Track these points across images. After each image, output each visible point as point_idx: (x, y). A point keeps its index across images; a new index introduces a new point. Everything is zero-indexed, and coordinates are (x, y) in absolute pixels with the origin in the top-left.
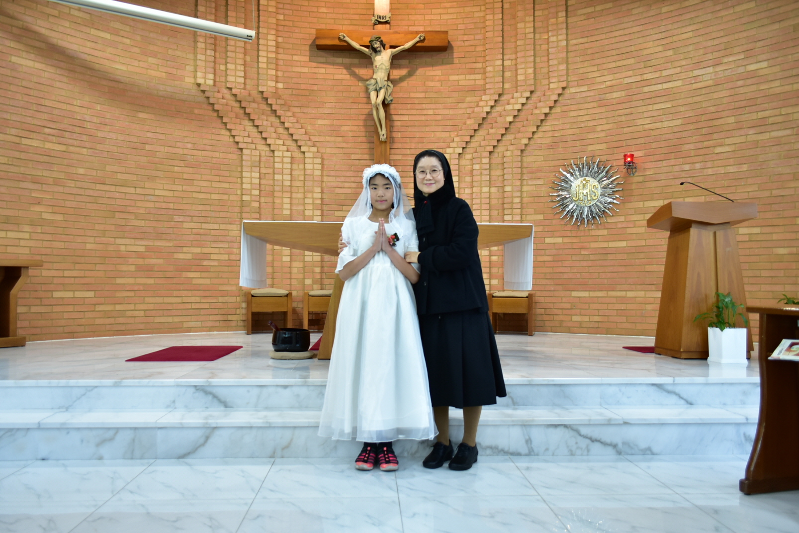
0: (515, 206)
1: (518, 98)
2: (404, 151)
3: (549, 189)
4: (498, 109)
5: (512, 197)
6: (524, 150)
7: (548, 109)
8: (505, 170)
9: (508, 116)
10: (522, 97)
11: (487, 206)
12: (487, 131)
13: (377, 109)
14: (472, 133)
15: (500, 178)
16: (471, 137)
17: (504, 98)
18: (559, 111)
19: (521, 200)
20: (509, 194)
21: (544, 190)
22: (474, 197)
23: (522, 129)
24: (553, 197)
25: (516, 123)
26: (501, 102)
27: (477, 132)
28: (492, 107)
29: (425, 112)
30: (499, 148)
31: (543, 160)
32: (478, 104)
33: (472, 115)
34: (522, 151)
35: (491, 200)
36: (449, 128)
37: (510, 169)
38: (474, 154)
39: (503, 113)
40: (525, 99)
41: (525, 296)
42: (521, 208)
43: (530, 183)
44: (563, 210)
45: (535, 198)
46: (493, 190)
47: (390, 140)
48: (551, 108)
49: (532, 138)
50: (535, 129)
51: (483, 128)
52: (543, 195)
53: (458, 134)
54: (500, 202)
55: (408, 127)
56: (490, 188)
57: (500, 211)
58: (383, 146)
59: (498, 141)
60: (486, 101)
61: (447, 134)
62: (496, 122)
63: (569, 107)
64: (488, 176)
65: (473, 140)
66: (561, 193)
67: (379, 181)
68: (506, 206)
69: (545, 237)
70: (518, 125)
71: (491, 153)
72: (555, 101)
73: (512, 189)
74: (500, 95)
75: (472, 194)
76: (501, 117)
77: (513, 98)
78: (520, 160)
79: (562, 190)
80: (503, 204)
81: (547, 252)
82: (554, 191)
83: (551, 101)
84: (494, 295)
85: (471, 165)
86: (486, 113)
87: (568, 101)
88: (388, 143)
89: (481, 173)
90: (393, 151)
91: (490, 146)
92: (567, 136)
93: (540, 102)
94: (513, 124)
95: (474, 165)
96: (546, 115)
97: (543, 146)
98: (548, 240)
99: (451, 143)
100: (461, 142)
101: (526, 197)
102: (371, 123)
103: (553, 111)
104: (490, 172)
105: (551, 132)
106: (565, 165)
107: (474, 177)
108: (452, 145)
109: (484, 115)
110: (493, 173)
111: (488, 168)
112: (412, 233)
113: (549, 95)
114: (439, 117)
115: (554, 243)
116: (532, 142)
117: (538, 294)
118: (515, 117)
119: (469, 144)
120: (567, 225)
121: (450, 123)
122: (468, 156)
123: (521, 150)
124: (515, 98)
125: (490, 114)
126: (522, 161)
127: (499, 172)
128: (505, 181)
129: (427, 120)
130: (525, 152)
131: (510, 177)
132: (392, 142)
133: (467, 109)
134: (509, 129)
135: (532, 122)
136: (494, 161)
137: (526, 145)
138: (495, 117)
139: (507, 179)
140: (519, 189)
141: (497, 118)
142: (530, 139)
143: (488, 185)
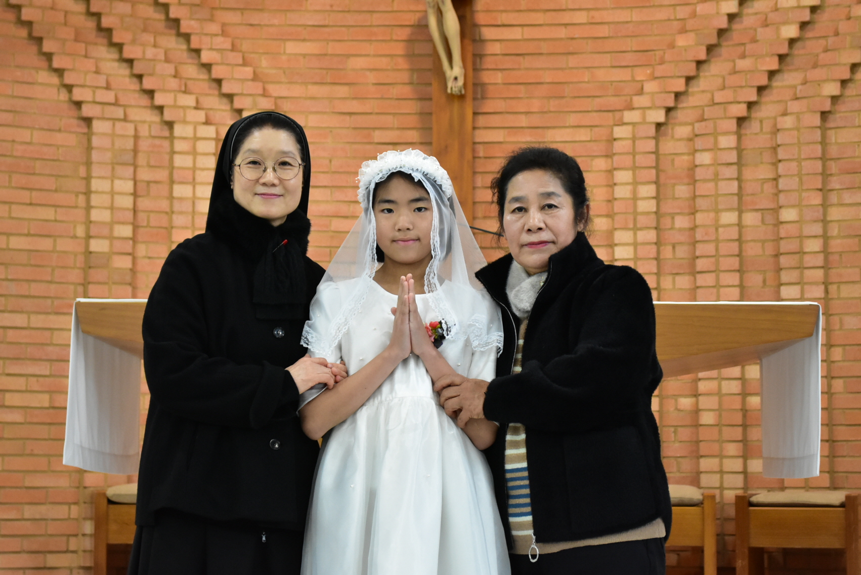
0: (809, 261)
2: (511, 120)
5: (801, 237)
6: (829, 112)
8: (780, 165)
9: (785, 23)
11: (735, 263)
12: (728, 66)
13: (440, 14)
14: (691, 70)
15: (769, 188)
16: (689, 79)
19: (826, 245)
20: (791, 229)
22: (698, 236)
23: (822, 56)
25: (808, 43)
27: (705, 67)
28: (742, 2)
29: (567, 18)
30: (764, 108)
33: (690, 24)
34: (824, 115)
35: (744, 245)
36: (629, 58)
37: (794, 164)
38: (697, 125)
39: (772, 16)
41: (837, 502)
42: (826, 267)
43: (848, 198)
46: (750, 218)
47: (475, 92)
49: (850, 80)
51: (720, 55)
53: (653, 73)
54: (770, 249)
55: (521, 58)
56: (741, 212)
57: (770, 275)
58: (456, 105)
59: (761, 89)
61: (624, 75)
62: (754, 40)
64: (736, 183)
65: (694, 88)
67: (399, 192)
68: (784, 261)
70: (812, 46)
71: (741, 121)
73: (800, 215)
75: (693, 229)
76: (767, 26)
78: (819, 139)
80: (777, 255)
84: (754, 499)
85: (689, 154)
86: (726, 17)
88: (470, 96)
89: (716, 174)
90: (482, 121)
91: (739, 103)
94: (798, 45)
95: (698, 155)
99: (635, 98)
100: (663, 95)
101: (837, 237)
102: (421, 48)
104: (740, 172)
107: (698, 185)
108: (638, 101)
109: (723, 23)
110: (748, 174)
111: (735, 160)
112: (491, 321)
114: (604, 31)
116: (851, 91)
118: (803, 25)
119: (682, 98)
121: (632, 44)
122: (682, 131)
123: (823, 113)
125: (737, 19)
126: (824, 143)
127: (765, 172)
128: (782, 196)
129: (572, 39)
130: (831, 117)
131: (793, 183)
132: (479, 96)
133: (678, 8)
134: (789, 59)
135: (848, 38)
136: (749, 143)
137: (835, 99)
138: (751, 29)
139: (786, 188)
140: (819, 215)
141: (755, 30)
142: (844, 83)
143: (736, 205)
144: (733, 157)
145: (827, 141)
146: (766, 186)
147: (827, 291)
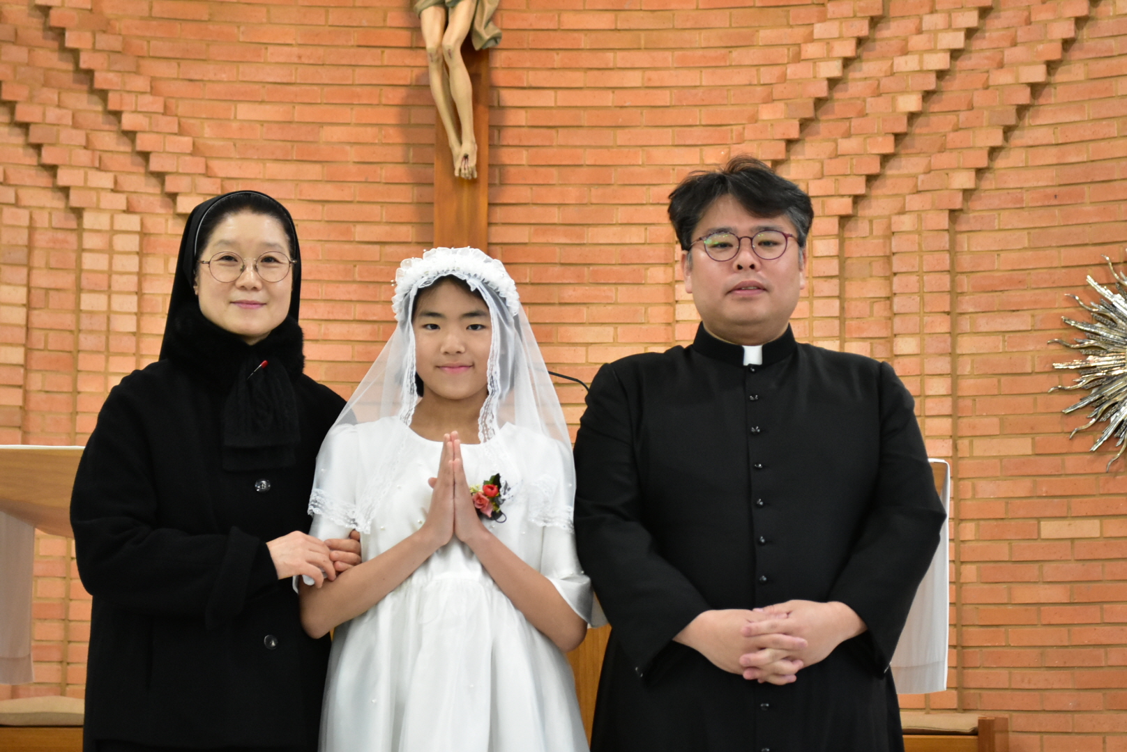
1: (935, 32)
2: (539, 214)
3: (1052, 347)
4: (870, 68)
5: (922, 376)
6: (961, 210)
7: (1043, 68)
8: (895, 279)
9: (903, 92)
10: (950, 27)
12: (828, 147)
13: (446, 70)
14: (778, 151)
15: (880, 310)
17: (889, 31)
18: (1082, 77)
19: (954, 386)
20: (910, 365)
21: (1034, 352)
23: (951, 136)
24: (1065, 376)
25: (934, 119)
26: (879, 47)
27: (797, 147)
28: (847, 62)
29: (615, 79)
30: (874, 203)
31: (1026, 245)
32: (799, 53)
33: (778, 91)
34: (954, 214)
36: (697, 135)
37: (914, 278)
39: (887, 83)
40: (962, 35)
42: (955, 415)
43: (984, 324)
44: (1102, 423)
45: (1003, 379)
47: (491, 176)
48: (1051, 66)
49: (988, 169)
50: (997, 139)
51: (818, 133)
52: (1030, 371)
55: (553, 132)
58: (466, 193)
59: (871, 179)
60: (828, 42)
62: (862, 114)
63: (1114, 61)
64: (837, 303)
66: (1093, 360)
67: (448, 302)
69: (1039, 519)
70: (938, 123)
71: (844, 220)
72: (1067, 44)
73: (922, 346)
74: (874, 22)
76: (879, 95)
77: (919, 31)
78: (947, 246)
79: (1096, 350)
81: (1050, 571)
82: (1067, 353)
83: (1051, 41)
86: (825, 83)
87: (1112, 42)
89: (812, 291)
90: (499, 214)
91: (843, 196)
92: (1109, 164)
93: (1014, 44)
94: (921, 120)
96: (1036, 89)
97: (1026, 196)
98: (1050, 529)
101: (969, 376)
102: (424, 116)
103: (1060, 76)
104: (842, 288)
105: (1054, 150)
106: (1106, 264)
109: (822, 90)
110: (853, 290)
111: (836, 272)
113: (1045, 24)
114: (664, 98)
115: (1072, 540)
116: (988, 183)
117: (1018, 722)
118: (927, 95)
120: (1116, 473)
121: (701, 116)
123: (952, 212)
124: (929, 31)
125: (840, 86)
126: (953, 250)
127: (875, 289)
128: (897, 320)
129: (622, 107)
130: (963, 217)
131: (912, 304)
132: (497, 182)
133: (762, 69)
134: (907, 139)
135: (986, 113)
136: (854, 250)
137: (967, 193)
138: (858, 98)
139: (902, 311)
140: (946, 345)
141: (864, 101)
142: (980, 172)
143: (837, 333)
144: (833, 268)
145: (958, 249)
146: (876, 307)
147: (955, 447)
